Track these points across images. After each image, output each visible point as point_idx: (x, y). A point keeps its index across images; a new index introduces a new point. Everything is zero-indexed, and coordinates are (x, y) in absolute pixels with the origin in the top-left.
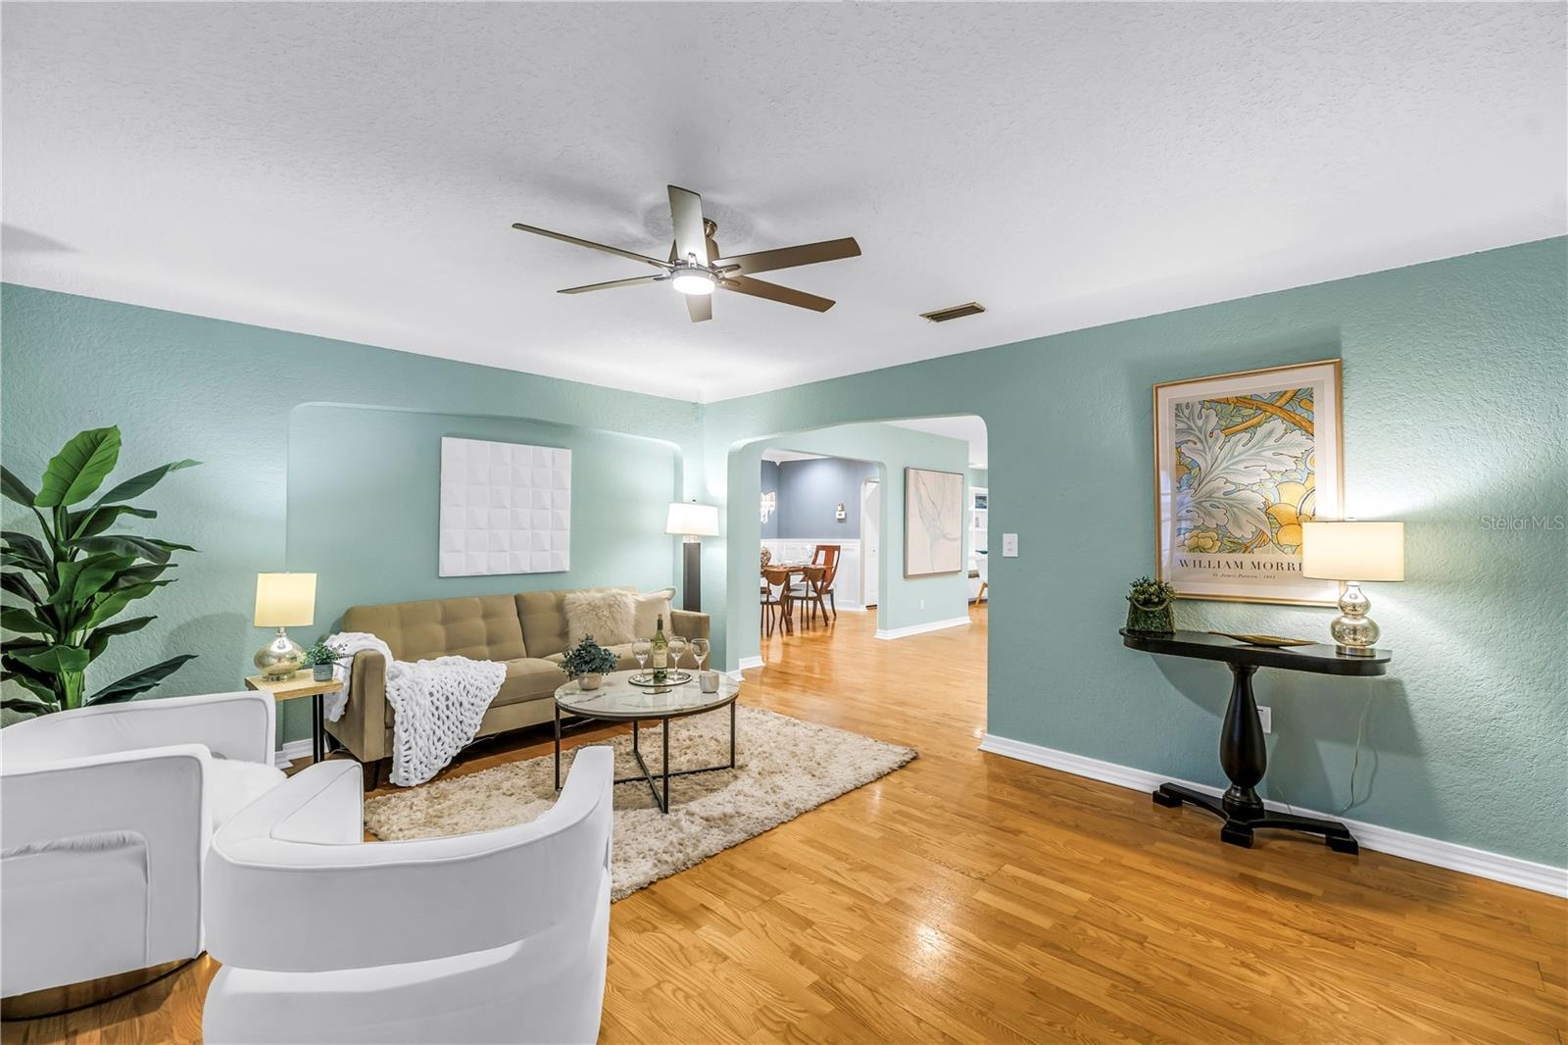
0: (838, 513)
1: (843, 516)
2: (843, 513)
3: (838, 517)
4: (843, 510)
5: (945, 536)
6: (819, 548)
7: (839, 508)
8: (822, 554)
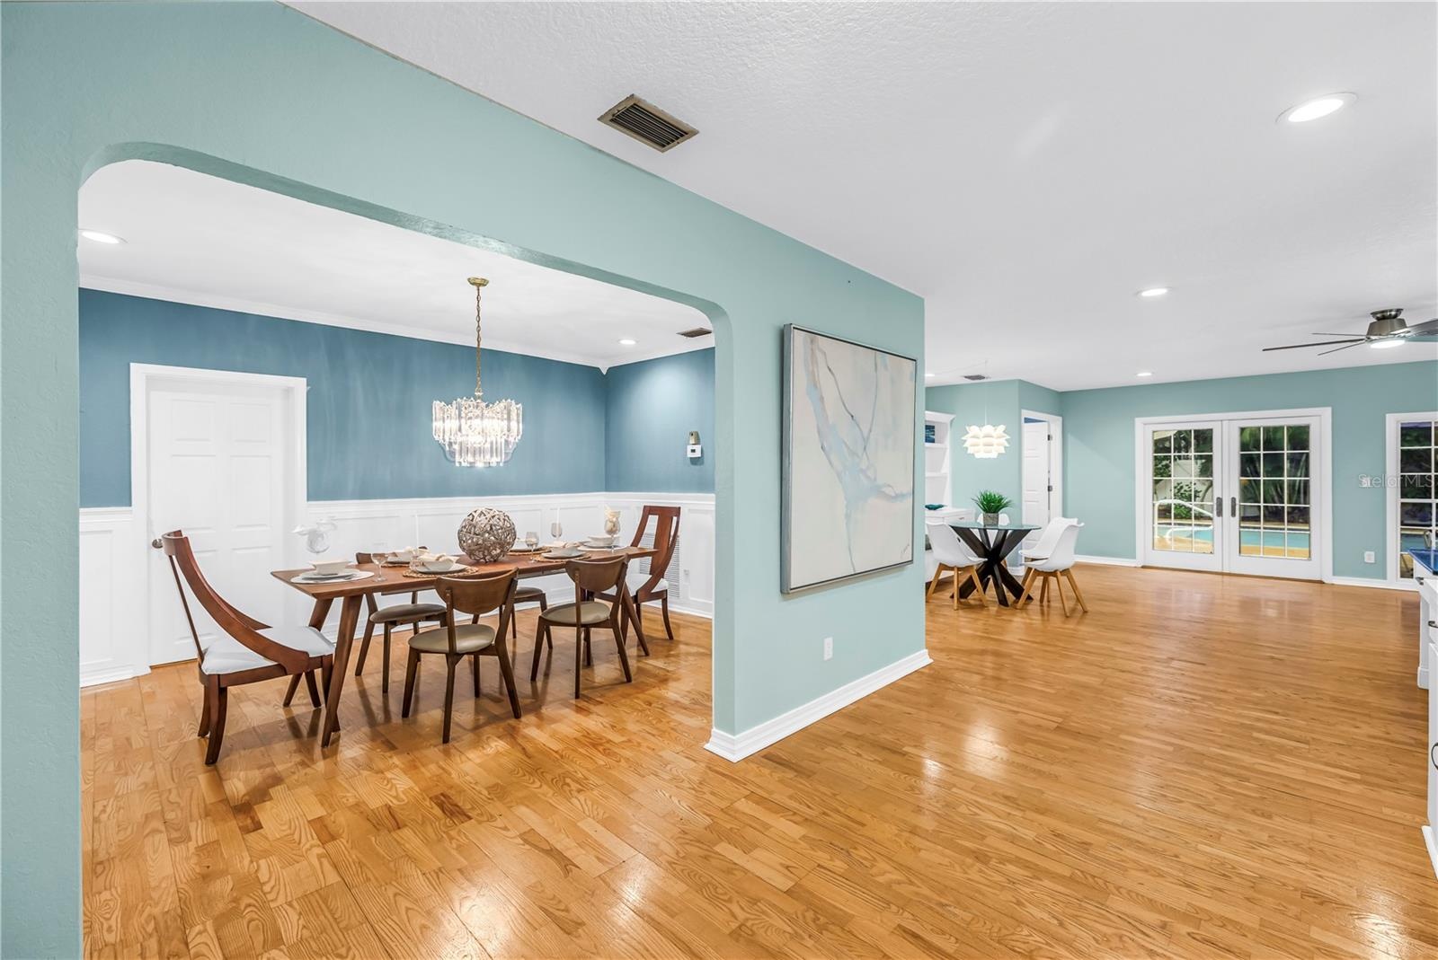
0: (690, 448)
1: (698, 454)
2: (698, 448)
3: (690, 455)
4: (698, 442)
5: (878, 491)
6: (649, 511)
7: (692, 441)
8: (653, 521)
